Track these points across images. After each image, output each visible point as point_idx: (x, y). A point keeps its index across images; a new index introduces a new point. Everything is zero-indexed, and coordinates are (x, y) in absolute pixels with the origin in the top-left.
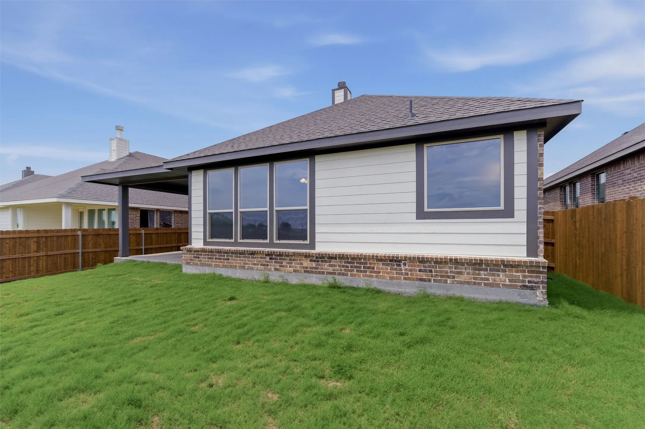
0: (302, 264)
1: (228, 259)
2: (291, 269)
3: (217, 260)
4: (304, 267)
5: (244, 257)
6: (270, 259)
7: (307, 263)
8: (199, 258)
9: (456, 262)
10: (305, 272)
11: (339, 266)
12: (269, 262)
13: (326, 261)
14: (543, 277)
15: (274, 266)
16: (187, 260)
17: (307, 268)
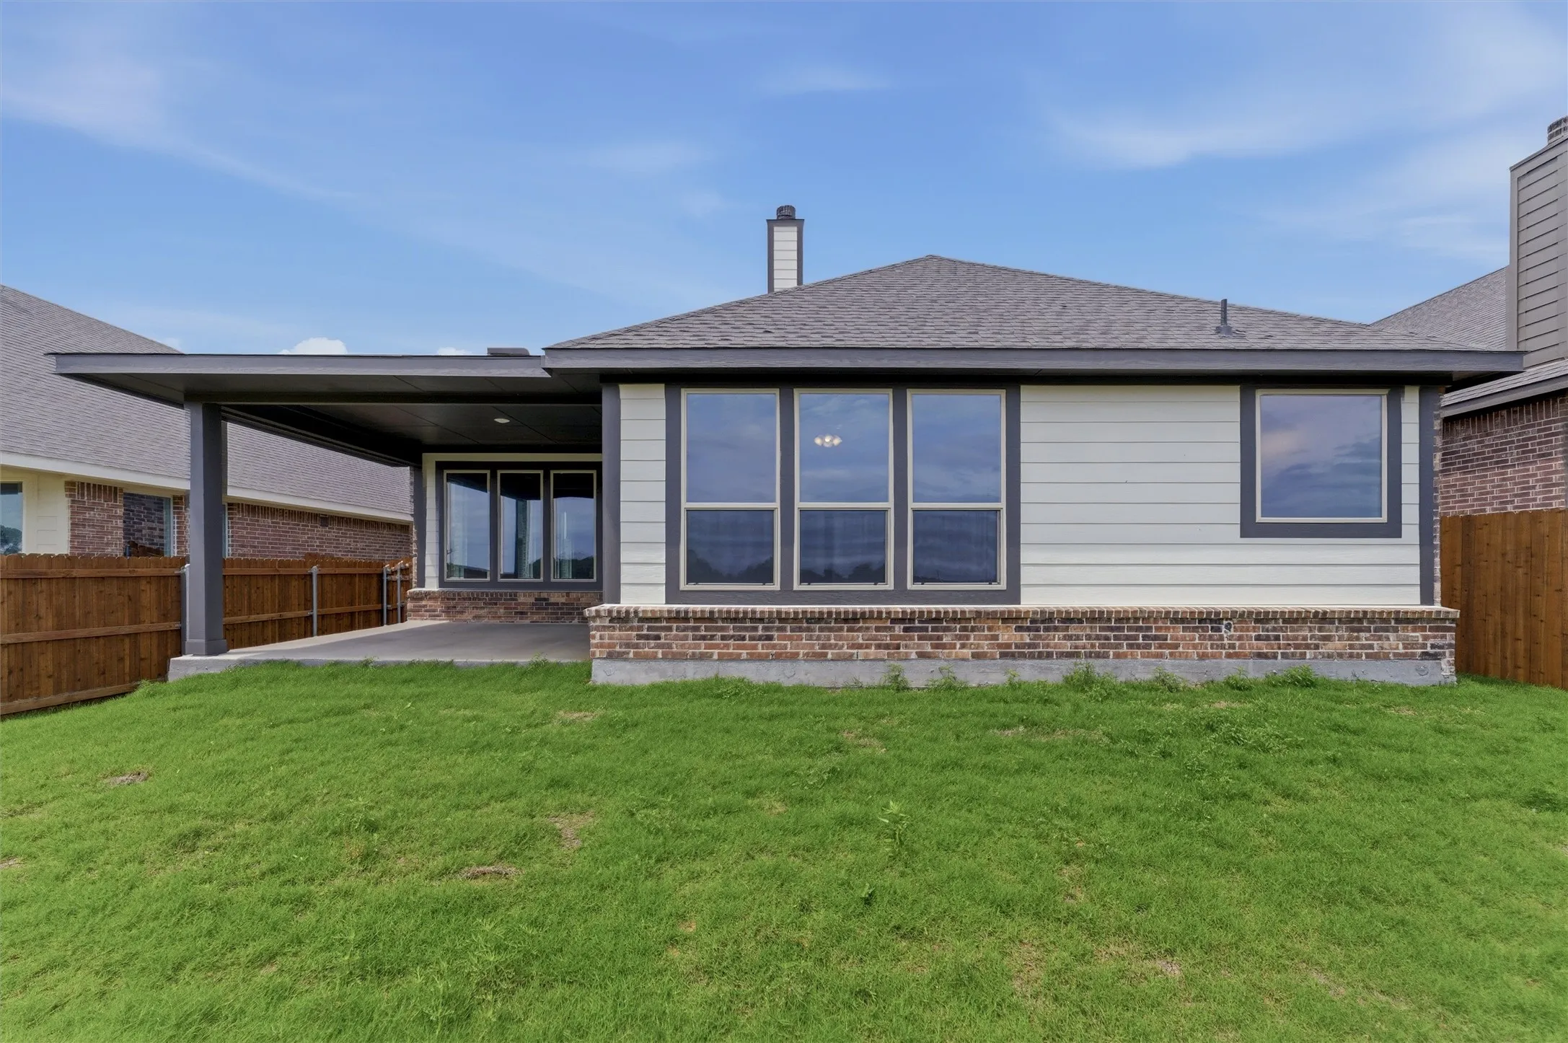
0: (995, 637)
1: (770, 638)
2: (965, 651)
3: (731, 642)
4: (1000, 646)
5: (821, 630)
6: (906, 630)
7: (1008, 635)
8: (658, 638)
9: (1323, 618)
10: (1003, 655)
11: (1089, 637)
12: (900, 638)
13: (1056, 629)
14: (1450, 638)
15: (919, 646)
16: (611, 646)
17: (1009, 646)
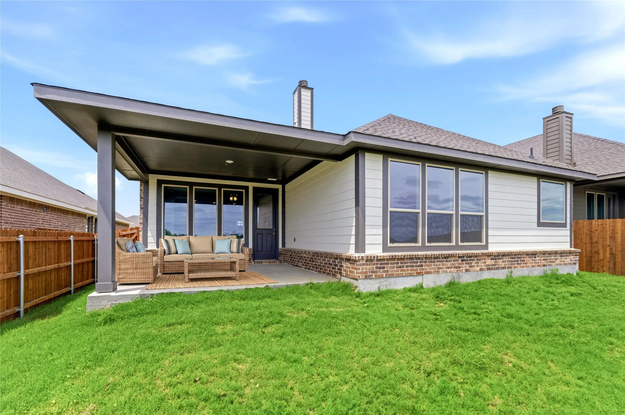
0: (485, 262)
1: (422, 266)
2: (478, 268)
3: (409, 268)
4: (487, 265)
5: (438, 261)
6: (462, 261)
7: (489, 262)
8: (384, 268)
9: (556, 253)
10: (488, 269)
11: (508, 261)
12: (461, 264)
13: (500, 259)
14: (577, 258)
15: (466, 267)
16: (366, 273)
17: (489, 265)
